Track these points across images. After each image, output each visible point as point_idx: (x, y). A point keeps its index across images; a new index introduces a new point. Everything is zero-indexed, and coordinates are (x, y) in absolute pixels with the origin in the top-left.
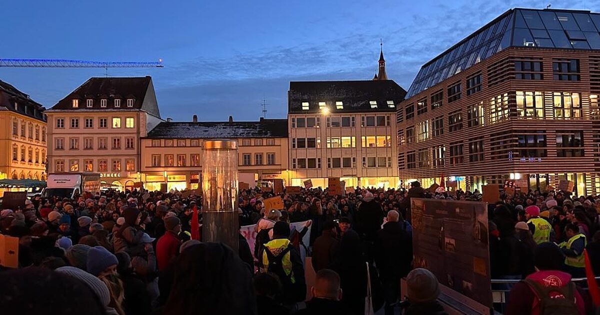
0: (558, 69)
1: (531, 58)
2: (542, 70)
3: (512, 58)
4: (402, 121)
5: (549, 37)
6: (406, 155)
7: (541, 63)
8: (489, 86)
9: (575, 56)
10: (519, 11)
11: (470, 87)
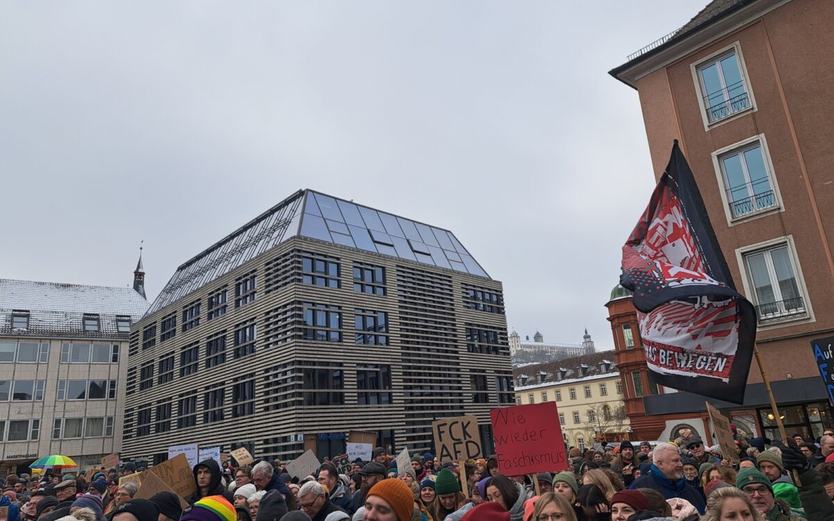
0: (359, 276)
1: (325, 256)
2: (339, 275)
3: (299, 251)
4: (137, 352)
5: (348, 234)
6: (136, 411)
7: (338, 265)
8: (267, 293)
9: (381, 263)
10: (311, 193)
11: (241, 293)
